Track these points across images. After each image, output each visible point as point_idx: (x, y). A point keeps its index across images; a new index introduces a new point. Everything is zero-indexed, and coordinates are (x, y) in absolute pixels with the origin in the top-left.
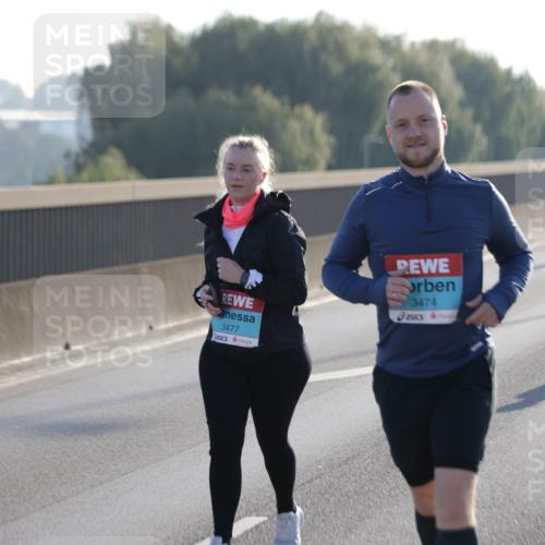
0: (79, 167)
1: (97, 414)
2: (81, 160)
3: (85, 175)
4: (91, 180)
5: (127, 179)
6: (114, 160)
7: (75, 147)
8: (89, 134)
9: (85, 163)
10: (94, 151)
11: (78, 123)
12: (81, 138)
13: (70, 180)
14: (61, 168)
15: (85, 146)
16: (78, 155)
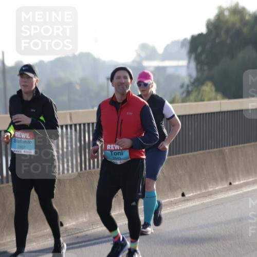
0: (189, 93)
1: (200, 232)
2: (190, 89)
3: (192, 97)
4: (196, 101)
5: (216, 99)
6: (208, 88)
7: (187, 81)
8: (194, 74)
9: (192, 90)
10: (198, 83)
11: (188, 67)
12: (190, 76)
13: (184, 101)
14: (178, 95)
15: (192, 80)
16: (188, 86)
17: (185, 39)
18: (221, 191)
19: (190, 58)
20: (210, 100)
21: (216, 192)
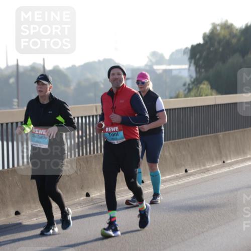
0: (190, 90)
1: (200, 201)
2: (191, 87)
3: (192, 93)
4: (195, 96)
5: (212, 95)
6: (205, 86)
7: (188, 81)
8: (194, 75)
9: (192, 88)
10: (197, 82)
11: (189, 70)
12: (191, 76)
13: (186, 96)
14: (182, 92)
15: (192, 80)
16: (189, 85)
17: (187, 48)
18: (216, 168)
19: (190, 63)
20: (207, 95)
21: (213, 169)
